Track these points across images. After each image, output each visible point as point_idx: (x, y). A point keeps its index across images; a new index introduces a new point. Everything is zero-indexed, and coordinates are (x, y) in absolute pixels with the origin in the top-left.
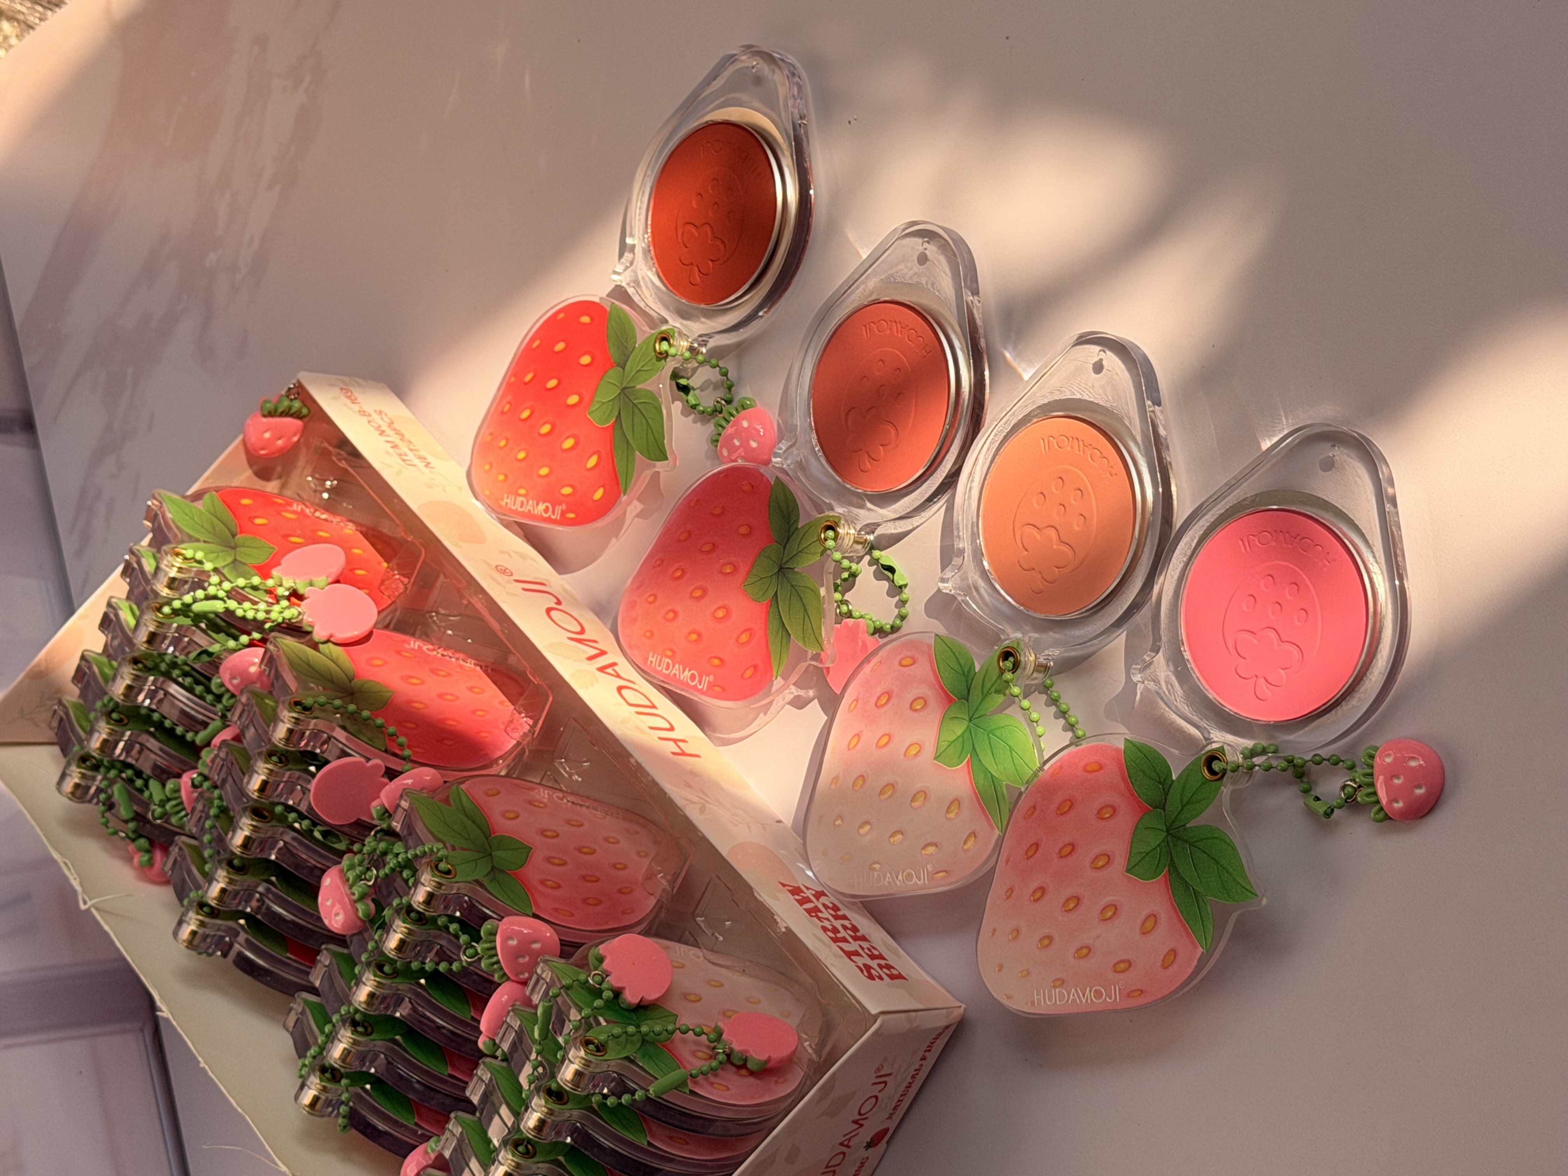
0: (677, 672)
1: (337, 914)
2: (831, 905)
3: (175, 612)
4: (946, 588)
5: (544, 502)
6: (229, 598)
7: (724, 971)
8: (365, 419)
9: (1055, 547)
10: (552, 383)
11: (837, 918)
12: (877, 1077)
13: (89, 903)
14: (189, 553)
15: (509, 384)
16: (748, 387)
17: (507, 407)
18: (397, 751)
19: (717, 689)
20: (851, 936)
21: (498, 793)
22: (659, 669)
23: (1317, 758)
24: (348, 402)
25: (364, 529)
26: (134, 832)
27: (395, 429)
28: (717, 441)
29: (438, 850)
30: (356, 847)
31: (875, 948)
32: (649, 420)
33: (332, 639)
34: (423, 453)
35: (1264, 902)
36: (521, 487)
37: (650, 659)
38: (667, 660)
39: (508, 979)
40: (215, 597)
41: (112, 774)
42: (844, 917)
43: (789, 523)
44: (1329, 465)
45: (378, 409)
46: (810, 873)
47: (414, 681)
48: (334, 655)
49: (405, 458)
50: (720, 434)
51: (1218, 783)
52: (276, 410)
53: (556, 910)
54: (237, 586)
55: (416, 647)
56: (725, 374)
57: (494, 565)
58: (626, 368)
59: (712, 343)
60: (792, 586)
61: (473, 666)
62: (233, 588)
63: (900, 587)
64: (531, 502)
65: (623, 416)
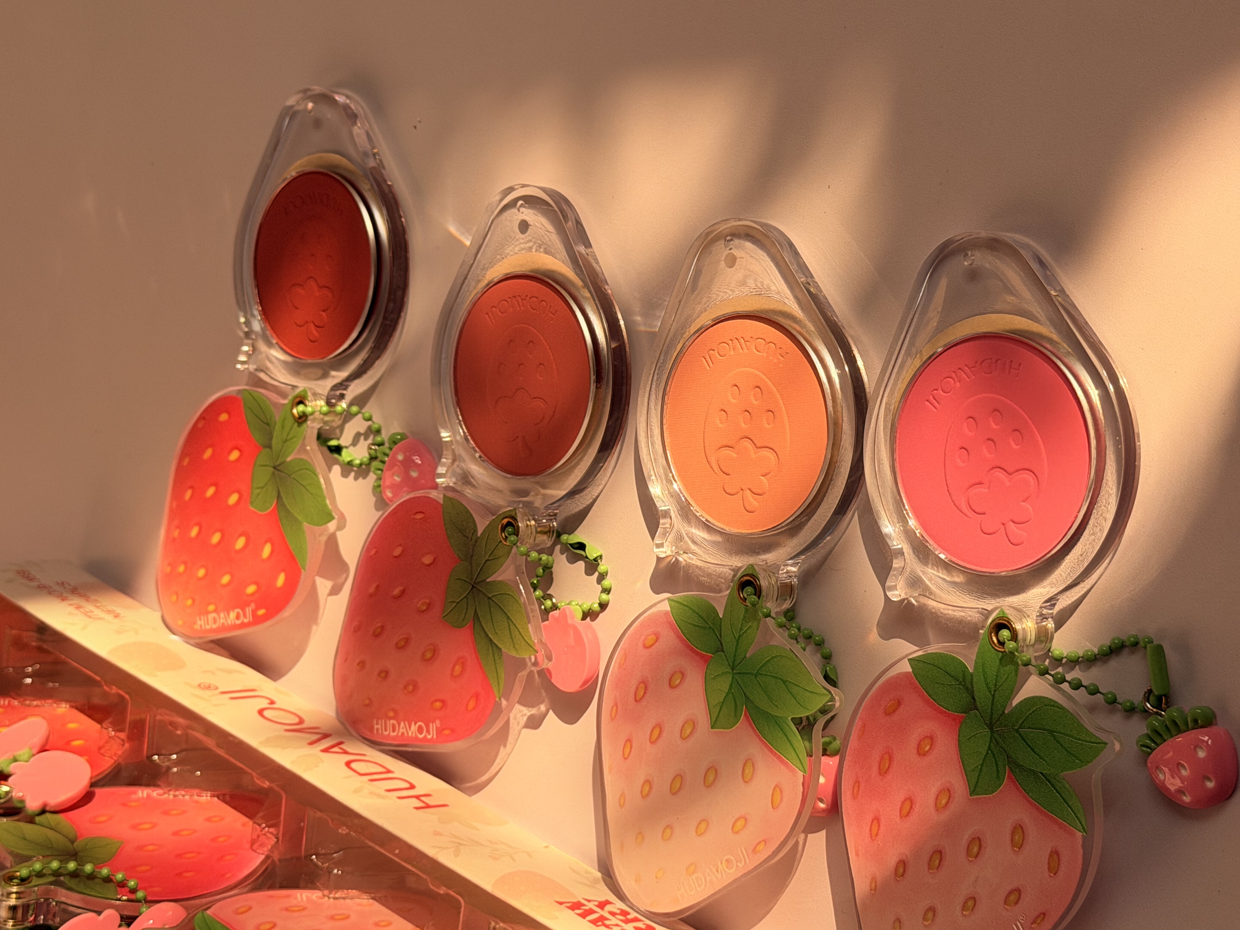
0: (404, 730)
5: (233, 609)
10: (211, 491)
11: (626, 921)
17: (176, 534)
19: (447, 732)
21: (250, 908)
22: (386, 733)
25: (78, 705)
28: (380, 486)
32: (308, 487)
33: (48, 808)
36: (209, 604)
37: (376, 727)
38: (392, 721)
43: (468, 536)
47: (147, 826)
48: (53, 824)
50: (381, 479)
55: (145, 795)
56: (370, 419)
57: (195, 684)
58: (273, 444)
60: (489, 598)
61: (209, 798)
63: (595, 560)
64: (222, 615)
65: (282, 494)
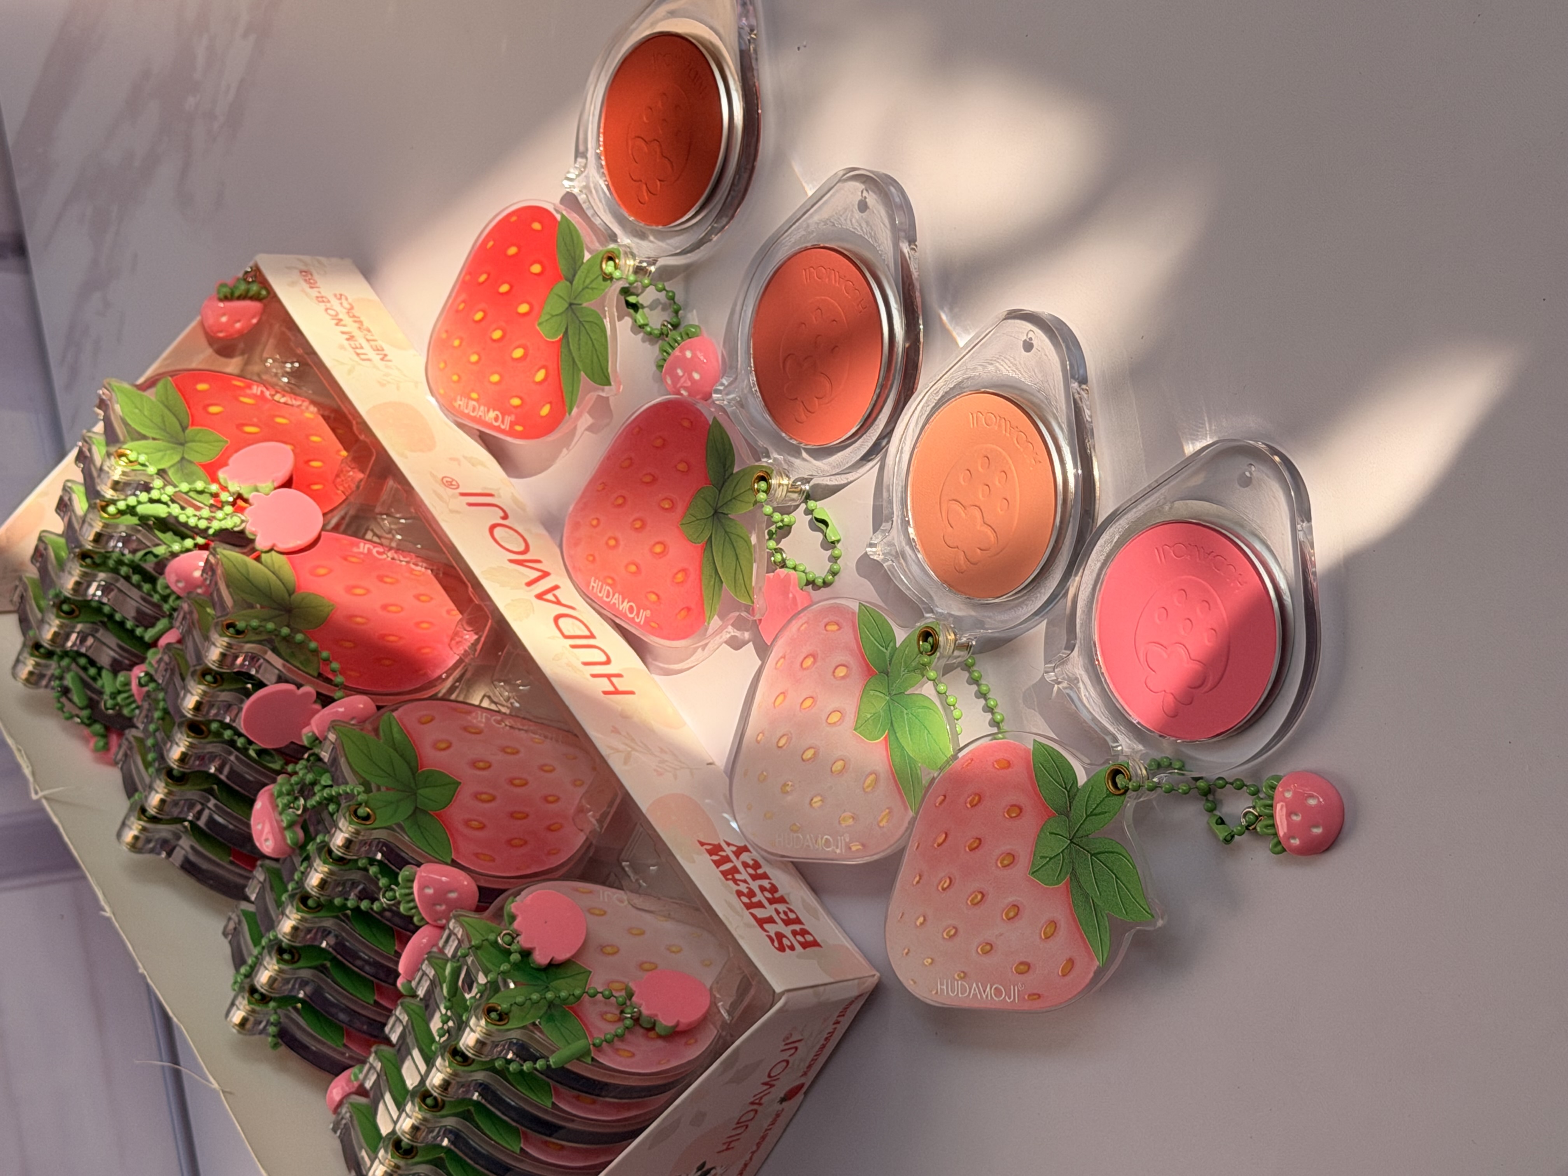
0: (617, 602)
1: (266, 840)
2: (751, 863)
3: (121, 513)
4: (875, 553)
5: (494, 410)
6: (173, 501)
7: (648, 917)
8: (322, 306)
9: (978, 528)
10: (504, 288)
11: (755, 877)
12: (786, 1044)
13: (41, 794)
14: (132, 456)
15: (464, 282)
16: (695, 312)
17: (462, 306)
18: (330, 676)
19: (653, 624)
20: (768, 899)
21: (432, 720)
22: (600, 595)
23: (1221, 782)
24: (306, 286)
25: (326, 413)
26: (89, 718)
27: (354, 316)
28: (662, 366)
29: (359, 793)
30: (290, 768)
31: (792, 911)
32: (595, 342)
33: (275, 548)
34: (380, 343)
35: (1160, 923)
36: (473, 391)
37: (592, 584)
38: (608, 588)
39: (427, 923)
40: (159, 501)
41: (65, 662)
42: (765, 876)
43: (724, 467)
44: (1246, 482)
45: (338, 293)
46: (734, 825)
47: (358, 591)
48: (276, 566)
49: (359, 351)
50: (665, 360)
51: (1122, 797)
52: (232, 293)
53: (477, 855)
54: (180, 491)
55: (366, 551)
56: (672, 299)
57: (440, 477)
58: (575, 282)
59: (661, 262)
60: (726, 532)
61: (423, 569)
62: (176, 492)
63: (833, 543)
64: (482, 408)
65: (570, 332)
